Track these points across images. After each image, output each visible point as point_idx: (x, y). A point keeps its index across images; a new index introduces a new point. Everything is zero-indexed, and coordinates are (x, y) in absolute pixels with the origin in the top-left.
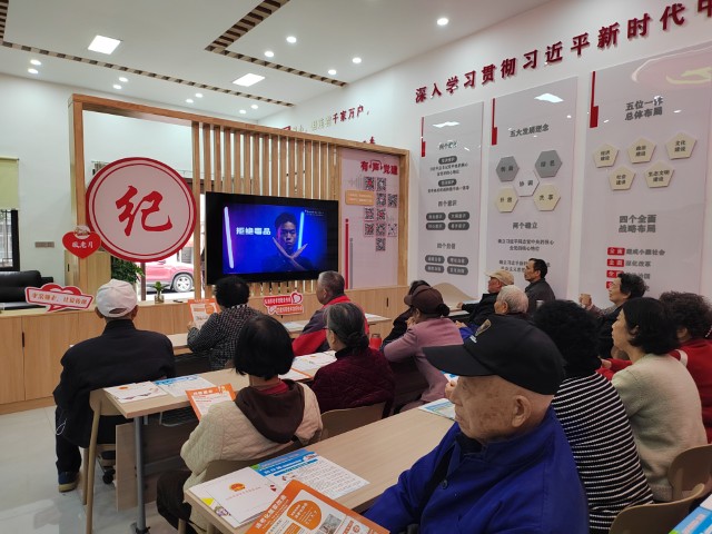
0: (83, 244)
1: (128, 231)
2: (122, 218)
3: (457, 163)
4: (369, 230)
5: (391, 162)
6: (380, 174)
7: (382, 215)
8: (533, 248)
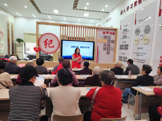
0: (37, 50)
1: (46, 47)
2: (45, 45)
3: (127, 31)
4: (105, 49)
5: (113, 32)
6: (109, 35)
7: (109, 45)
8: (142, 55)
